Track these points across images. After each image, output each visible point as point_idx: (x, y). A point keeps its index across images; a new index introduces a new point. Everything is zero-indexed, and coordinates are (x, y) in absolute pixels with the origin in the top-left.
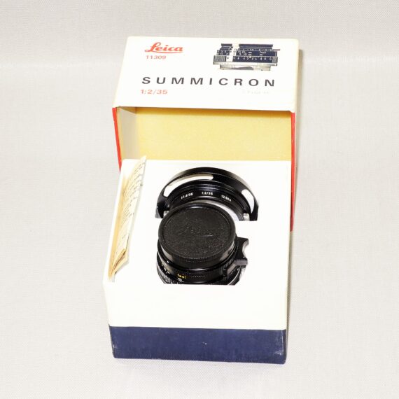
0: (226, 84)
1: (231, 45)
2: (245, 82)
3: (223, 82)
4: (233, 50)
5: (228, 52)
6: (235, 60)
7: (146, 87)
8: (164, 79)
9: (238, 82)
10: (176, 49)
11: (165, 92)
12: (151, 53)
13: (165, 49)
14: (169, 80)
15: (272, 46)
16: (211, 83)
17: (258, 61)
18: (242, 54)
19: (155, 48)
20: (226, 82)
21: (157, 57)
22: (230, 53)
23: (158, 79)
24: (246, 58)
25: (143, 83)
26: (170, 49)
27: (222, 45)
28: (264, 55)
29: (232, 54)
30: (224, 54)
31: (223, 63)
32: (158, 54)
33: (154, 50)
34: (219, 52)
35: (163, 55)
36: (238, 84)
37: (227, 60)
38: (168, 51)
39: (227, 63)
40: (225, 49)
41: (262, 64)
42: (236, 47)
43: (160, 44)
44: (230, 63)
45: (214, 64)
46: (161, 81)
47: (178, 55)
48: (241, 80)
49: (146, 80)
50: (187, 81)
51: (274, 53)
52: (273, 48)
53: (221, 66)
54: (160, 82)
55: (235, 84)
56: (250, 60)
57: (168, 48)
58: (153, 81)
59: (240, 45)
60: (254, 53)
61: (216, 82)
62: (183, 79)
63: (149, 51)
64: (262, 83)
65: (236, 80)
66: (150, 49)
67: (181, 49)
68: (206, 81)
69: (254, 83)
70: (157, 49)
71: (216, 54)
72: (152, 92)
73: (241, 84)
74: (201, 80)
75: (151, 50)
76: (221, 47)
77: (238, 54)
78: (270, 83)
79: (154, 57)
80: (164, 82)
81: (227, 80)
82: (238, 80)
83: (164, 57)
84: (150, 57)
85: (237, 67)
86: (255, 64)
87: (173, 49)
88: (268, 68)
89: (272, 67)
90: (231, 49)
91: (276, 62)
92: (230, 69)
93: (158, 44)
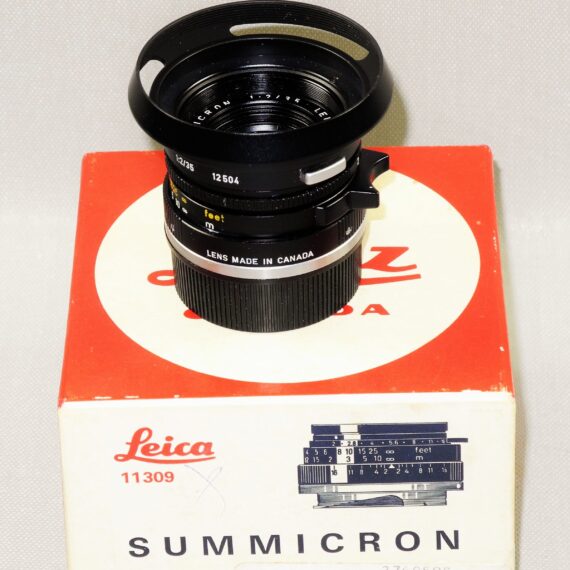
0: (340, 548)
1: (335, 429)
2: (387, 542)
3: (332, 543)
4: (344, 443)
5: (333, 454)
6: (354, 478)
8: (183, 540)
9: (369, 541)
10: (195, 450)
12: (132, 465)
13: (166, 450)
14: (195, 545)
15: (443, 427)
16: (302, 550)
17: (412, 476)
18: (371, 459)
19: (139, 446)
20: (340, 543)
21: (151, 477)
22: (339, 458)
23: (167, 540)
24: (381, 470)
25: (132, 553)
26: (179, 450)
27: (316, 429)
28: (427, 457)
29: (344, 459)
30: (324, 460)
31: (325, 489)
32: (153, 468)
33: (139, 454)
34: (309, 453)
35: (164, 468)
36: (369, 547)
37: (334, 479)
38: (176, 457)
39: (334, 489)
41: (425, 486)
42: (351, 436)
43: (150, 432)
44: (341, 489)
45: (300, 492)
46: (176, 547)
48: (376, 537)
49: (139, 547)
50: (242, 544)
51: (452, 452)
52: (450, 434)
53: (320, 500)
54: (173, 550)
55: (363, 549)
56: (392, 477)
57: (174, 445)
59: (362, 429)
60: (405, 454)
61: (312, 544)
62: (229, 539)
63: (127, 458)
64: (428, 540)
65: (362, 536)
66: (126, 450)
67: (208, 446)
68: (289, 544)
69: (404, 541)
70: (146, 450)
71: (300, 460)
73: (377, 548)
74: (276, 539)
75: (131, 455)
76: (310, 437)
77: (358, 458)
78: (447, 540)
79: (142, 477)
80: (183, 550)
81: (339, 537)
82: (371, 538)
83: (171, 477)
84: (132, 479)
85: (360, 497)
86: (407, 486)
87: (186, 449)
88: (441, 498)
89: (448, 492)
90: (338, 444)
91: (460, 478)
92: (343, 505)
93: (145, 435)
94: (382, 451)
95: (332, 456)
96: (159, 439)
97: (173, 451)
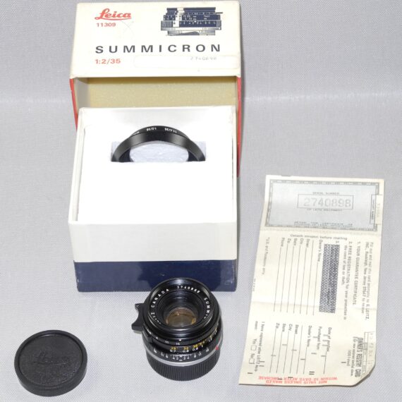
0: (175, 51)
1: (176, 9)
2: (193, 48)
3: (172, 49)
4: (178, 14)
5: (174, 17)
6: (182, 25)
7: (100, 57)
8: (116, 47)
9: (186, 48)
10: (124, 16)
11: (118, 61)
12: (101, 21)
13: (114, 16)
14: (121, 49)
15: (214, 9)
16: (160, 51)
17: (203, 25)
18: (188, 19)
19: (104, 14)
20: (175, 48)
21: (107, 25)
22: (176, 18)
23: (110, 47)
24: (191, 23)
25: (97, 52)
26: (119, 16)
27: (168, 9)
29: (178, 19)
30: (171, 19)
31: (170, 29)
32: (108, 22)
33: (104, 17)
34: (166, 17)
35: (112, 22)
36: (186, 50)
37: (174, 26)
38: (117, 18)
40: (171, 13)
41: (207, 28)
42: (181, 11)
43: (109, 10)
44: (177, 29)
45: (162, 30)
46: (113, 50)
47: (127, 21)
48: (189, 46)
49: (99, 50)
50: (138, 49)
51: (217, 17)
52: (216, 11)
53: (168, 32)
55: (184, 51)
56: (195, 25)
57: (117, 14)
58: (106, 49)
59: (185, 9)
60: (200, 17)
61: (165, 49)
62: (134, 47)
63: (99, 18)
64: (208, 48)
65: (184, 46)
66: (99, 16)
67: (129, 15)
68: (156, 49)
69: (201, 48)
70: (107, 16)
71: (162, 19)
72: (106, 62)
73: (189, 50)
74: (151, 47)
75: (101, 17)
76: (166, 12)
77: (183, 19)
78: (215, 48)
79: (104, 25)
80: (116, 51)
81: (175, 46)
82: (186, 47)
83: (114, 25)
84: (100, 25)
85: (183, 32)
86: (201, 28)
87: (121, 15)
88: (213, 33)
89: (216, 31)
90: (176, 14)
91: (220, 26)
92: (177, 35)
93: (107, 11)
94: (192, 17)
95: (174, 18)
96: (112, 12)
97: (117, 16)
